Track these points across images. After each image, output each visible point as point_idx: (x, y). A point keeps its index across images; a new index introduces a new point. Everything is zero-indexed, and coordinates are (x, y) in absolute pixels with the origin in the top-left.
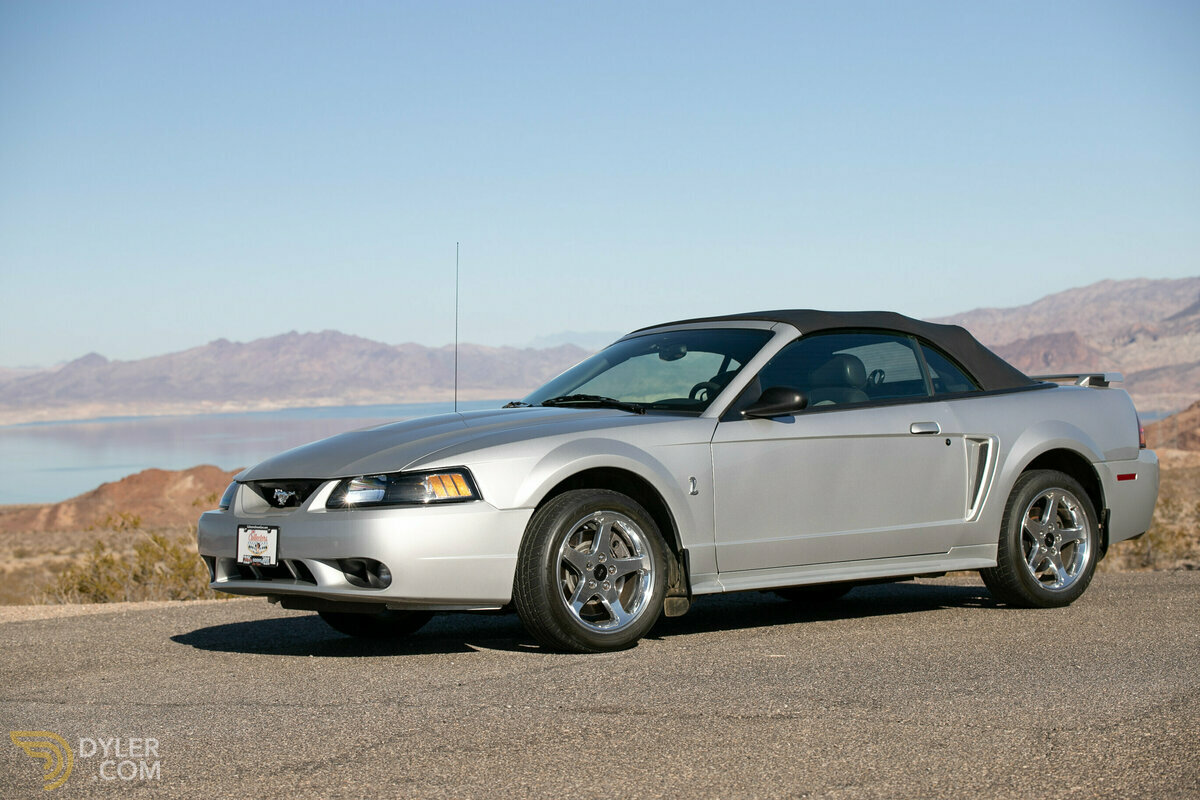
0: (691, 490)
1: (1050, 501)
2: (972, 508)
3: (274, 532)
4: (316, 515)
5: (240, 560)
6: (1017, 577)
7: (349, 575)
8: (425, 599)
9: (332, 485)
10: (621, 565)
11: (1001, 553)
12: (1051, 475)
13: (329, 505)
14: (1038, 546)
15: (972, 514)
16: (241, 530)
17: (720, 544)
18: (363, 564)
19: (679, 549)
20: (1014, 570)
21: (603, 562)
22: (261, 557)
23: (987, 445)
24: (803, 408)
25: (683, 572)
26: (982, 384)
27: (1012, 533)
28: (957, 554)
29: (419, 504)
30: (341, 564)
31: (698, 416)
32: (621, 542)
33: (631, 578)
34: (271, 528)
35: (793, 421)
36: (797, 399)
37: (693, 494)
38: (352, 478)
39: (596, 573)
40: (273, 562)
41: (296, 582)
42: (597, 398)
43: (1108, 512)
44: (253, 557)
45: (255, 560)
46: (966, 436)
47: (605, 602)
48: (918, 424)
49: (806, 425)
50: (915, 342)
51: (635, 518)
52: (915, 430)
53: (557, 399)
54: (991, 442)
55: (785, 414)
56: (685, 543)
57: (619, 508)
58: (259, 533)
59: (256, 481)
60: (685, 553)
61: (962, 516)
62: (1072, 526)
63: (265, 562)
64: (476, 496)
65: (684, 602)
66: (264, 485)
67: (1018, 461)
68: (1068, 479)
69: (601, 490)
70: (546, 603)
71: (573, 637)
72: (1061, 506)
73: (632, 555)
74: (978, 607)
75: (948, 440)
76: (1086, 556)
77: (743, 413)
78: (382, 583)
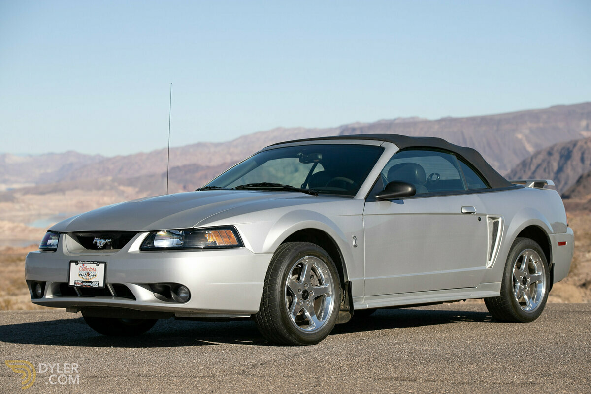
0: (354, 244)
1: (525, 257)
2: (490, 260)
3: (102, 266)
4: (133, 255)
5: (72, 283)
6: (510, 303)
7: (156, 294)
8: (210, 310)
9: (144, 235)
10: (316, 291)
11: (503, 288)
12: (528, 241)
13: (142, 248)
14: (519, 284)
15: (489, 264)
16: (73, 264)
17: (367, 278)
18: (169, 287)
19: (345, 281)
20: (508, 299)
21: (306, 288)
22: (91, 282)
23: (498, 222)
24: (413, 195)
25: (347, 296)
26: (490, 184)
27: (507, 275)
28: (483, 288)
29: (198, 249)
30: (151, 287)
31: (352, 198)
32: (315, 276)
33: (320, 299)
34: (98, 263)
35: (403, 203)
36: (410, 189)
37: (355, 246)
38: (159, 231)
39: (303, 295)
40: (101, 285)
41: (114, 298)
42: (279, 185)
43: (553, 264)
44: (83, 282)
45: (84, 284)
46: (488, 216)
47: (307, 314)
48: (466, 207)
49: (410, 206)
50: (454, 157)
51: (325, 261)
52: (464, 211)
53: (248, 185)
54: (500, 220)
55: (398, 198)
56: (350, 277)
57: (317, 255)
58: (88, 266)
59: (73, 233)
60: (349, 283)
61: (485, 265)
62: (535, 273)
63: (94, 285)
64: (241, 244)
65: (347, 314)
66: (81, 235)
67: (513, 232)
68: (536, 244)
69: (308, 243)
70: (279, 313)
71: (293, 335)
72: (530, 260)
73: (321, 284)
74: (489, 321)
75: (479, 218)
76: (543, 290)
77: (377, 197)
78: (180, 299)
